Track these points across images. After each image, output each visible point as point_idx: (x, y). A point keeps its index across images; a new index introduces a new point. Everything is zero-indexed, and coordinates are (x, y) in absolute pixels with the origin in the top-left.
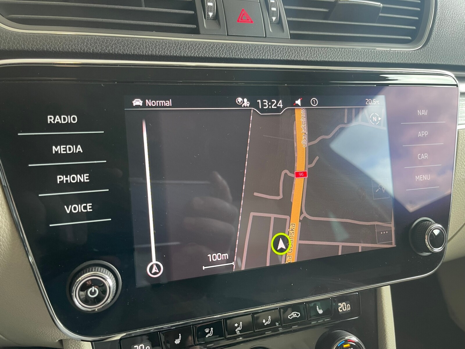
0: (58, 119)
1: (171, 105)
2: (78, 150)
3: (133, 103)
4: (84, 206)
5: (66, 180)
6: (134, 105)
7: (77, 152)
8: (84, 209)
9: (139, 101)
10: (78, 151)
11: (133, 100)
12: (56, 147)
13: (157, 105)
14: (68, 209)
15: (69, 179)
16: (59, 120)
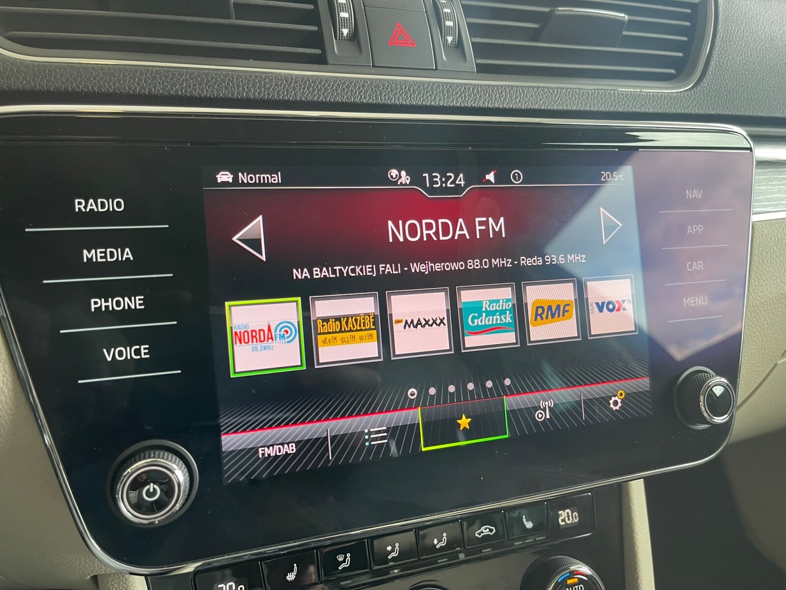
0: (91, 205)
1: (280, 182)
2: (125, 256)
3: (217, 178)
4: (135, 350)
5: (105, 306)
6: (219, 181)
7: (124, 259)
8: (136, 354)
9: (227, 175)
10: (126, 258)
11: (218, 174)
12: (89, 252)
13: (257, 182)
14: (109, 355)
15: (111, 304)
16: (94, 207)
